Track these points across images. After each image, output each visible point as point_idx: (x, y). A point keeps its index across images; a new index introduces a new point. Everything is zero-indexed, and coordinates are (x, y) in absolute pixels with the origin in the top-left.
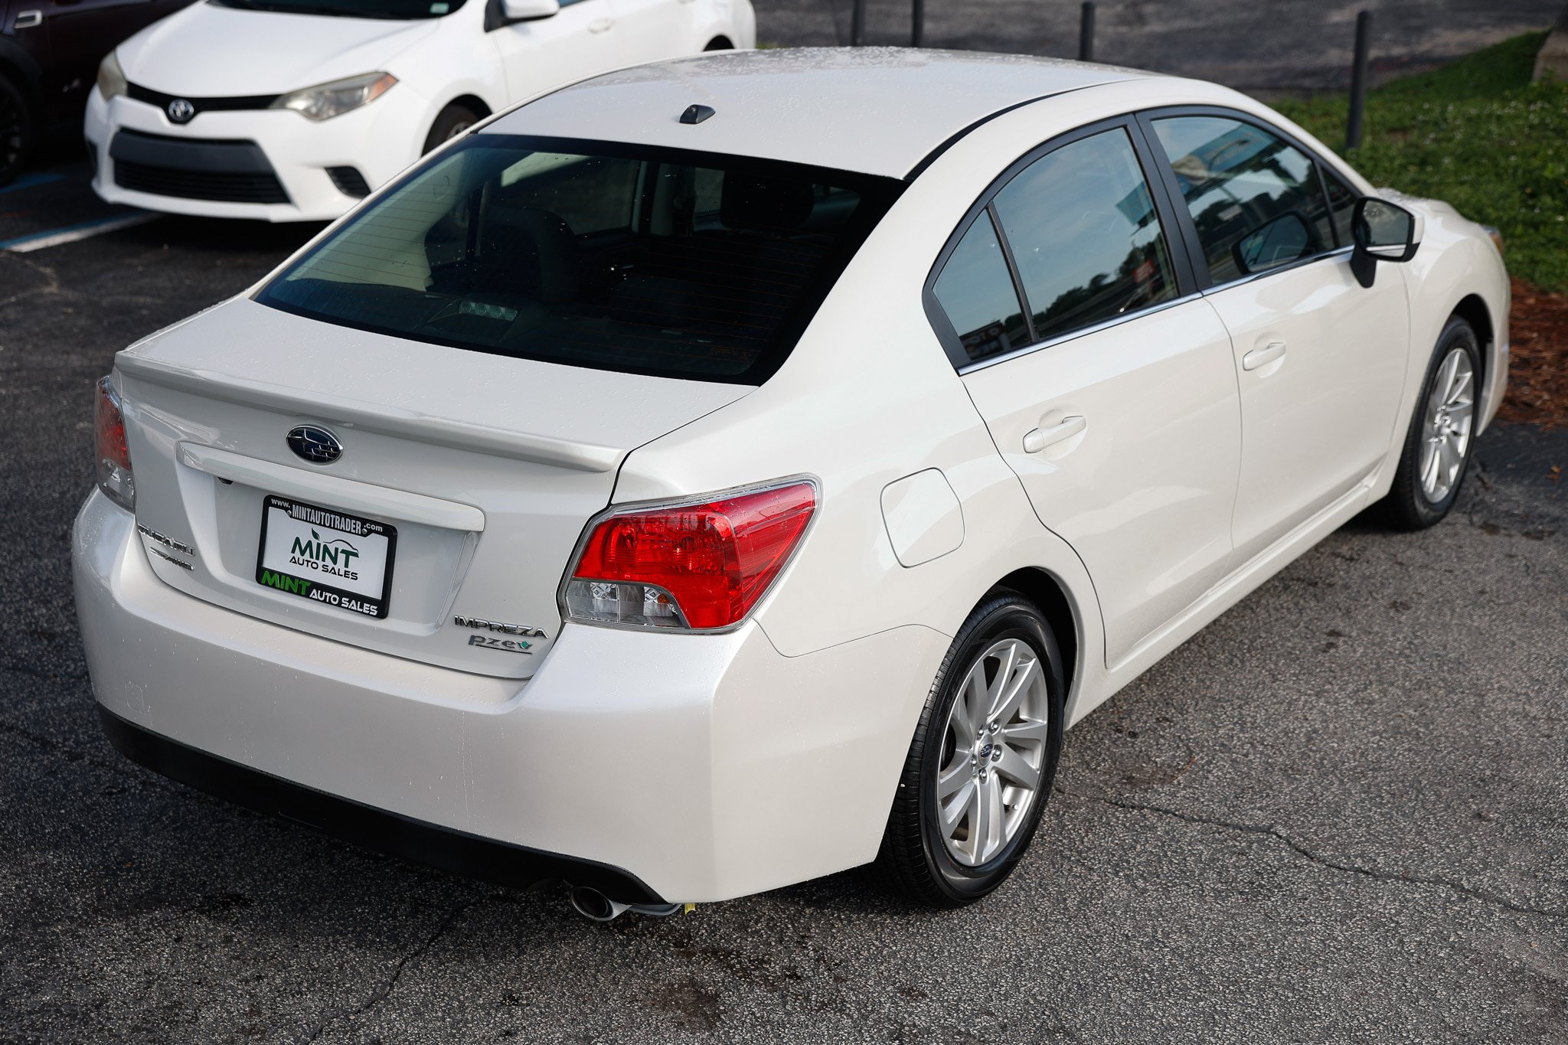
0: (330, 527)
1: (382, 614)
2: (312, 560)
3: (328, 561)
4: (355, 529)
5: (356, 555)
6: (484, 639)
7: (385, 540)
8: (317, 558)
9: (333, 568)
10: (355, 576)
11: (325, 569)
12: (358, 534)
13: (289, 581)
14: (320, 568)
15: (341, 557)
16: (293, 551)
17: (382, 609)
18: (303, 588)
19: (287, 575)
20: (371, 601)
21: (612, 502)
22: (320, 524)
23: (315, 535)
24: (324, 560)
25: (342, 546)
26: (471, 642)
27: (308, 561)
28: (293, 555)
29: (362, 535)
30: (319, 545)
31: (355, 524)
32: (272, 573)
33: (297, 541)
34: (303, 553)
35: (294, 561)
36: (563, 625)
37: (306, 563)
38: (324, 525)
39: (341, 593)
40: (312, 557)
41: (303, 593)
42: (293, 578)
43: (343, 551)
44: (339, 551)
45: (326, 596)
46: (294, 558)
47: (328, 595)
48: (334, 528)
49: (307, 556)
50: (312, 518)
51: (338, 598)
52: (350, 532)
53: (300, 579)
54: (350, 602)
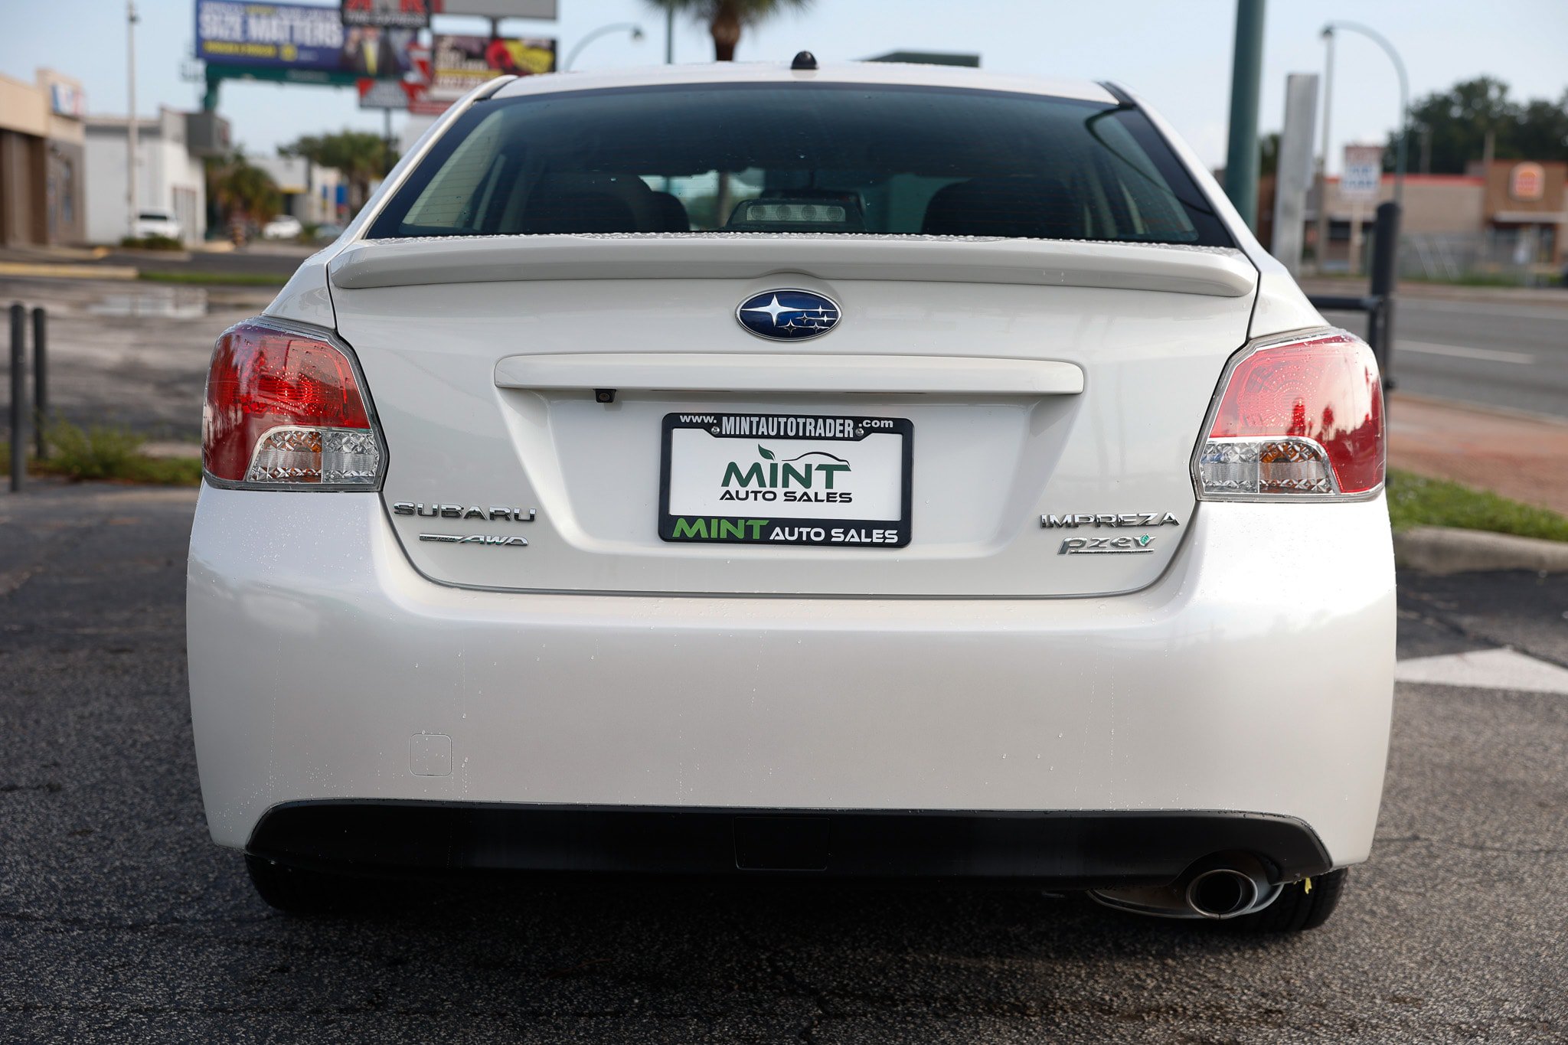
0: (796, 437)
1: (904, 540)
2: (764, 490)
3: (795, 486)
4: (842, 431)
5: (846, 468)
6: (1083, 543)
7: (897, 439)
8: (774, 484)
9: (805, 494)
10: (846, 498)
11: (790, 497)
12: (849, 439)
13: (725, 525)
14: (781, 497)
15: (819, 478)
16: (726, 483)
17: (903, 530)
18: (758, 533)
19: (719, 519)
20: (884, 525)
21: (1252, 335)
22: (778, 436)
23: (766, 454)
24: (786, 484)
25: (816, 461)
26: (1063, 551)
27: (756, 493)
28: (725, 489)
29: (857, 438)
30: (774, 467)
31: (843, 425)
32: (691, 520)
33: (732, 468)
34: (744, 482)
35: (728, 496)
36: (1198, 503)
37: (752, 496)
38: (786, 437)
39: (828, 525)
40: (762, 483)
41: (756, 535)
42: (734, 521)
43: (820, 467)
44: (814, 467)
45: (801, 534)
46: (728, 492)
47: (805, 530)
48: (804, 437)
49: (754, 485)
50: (763, 430)
51: (823, 532)
52: (834, 438)
53: (746, 519)
54: (846, 534)
